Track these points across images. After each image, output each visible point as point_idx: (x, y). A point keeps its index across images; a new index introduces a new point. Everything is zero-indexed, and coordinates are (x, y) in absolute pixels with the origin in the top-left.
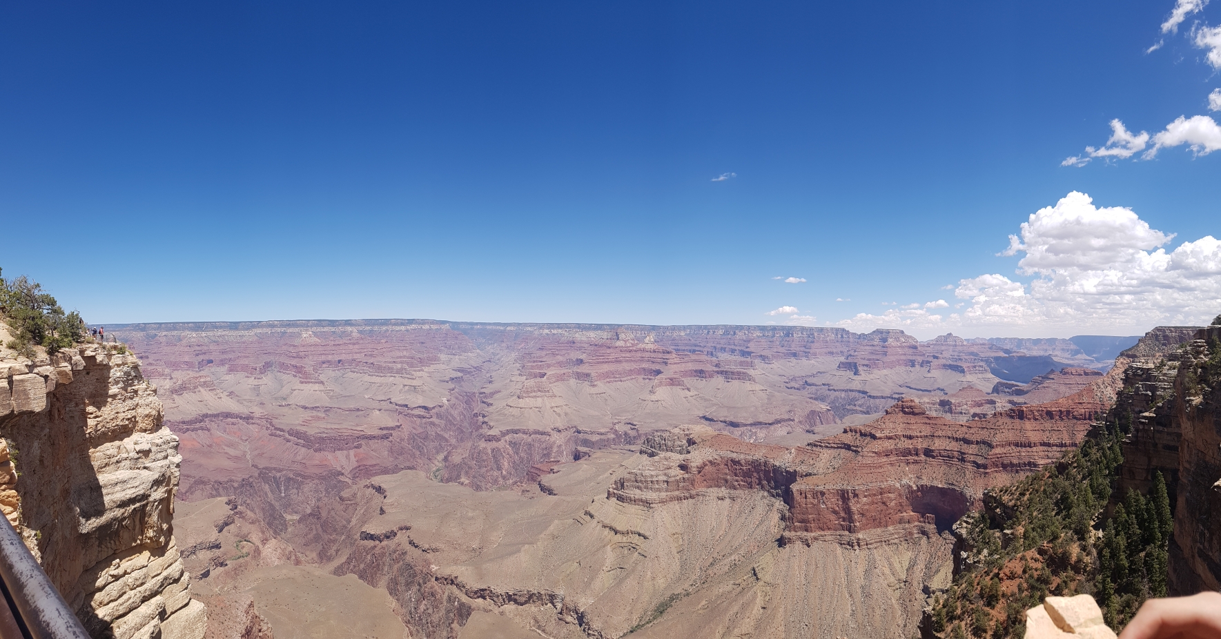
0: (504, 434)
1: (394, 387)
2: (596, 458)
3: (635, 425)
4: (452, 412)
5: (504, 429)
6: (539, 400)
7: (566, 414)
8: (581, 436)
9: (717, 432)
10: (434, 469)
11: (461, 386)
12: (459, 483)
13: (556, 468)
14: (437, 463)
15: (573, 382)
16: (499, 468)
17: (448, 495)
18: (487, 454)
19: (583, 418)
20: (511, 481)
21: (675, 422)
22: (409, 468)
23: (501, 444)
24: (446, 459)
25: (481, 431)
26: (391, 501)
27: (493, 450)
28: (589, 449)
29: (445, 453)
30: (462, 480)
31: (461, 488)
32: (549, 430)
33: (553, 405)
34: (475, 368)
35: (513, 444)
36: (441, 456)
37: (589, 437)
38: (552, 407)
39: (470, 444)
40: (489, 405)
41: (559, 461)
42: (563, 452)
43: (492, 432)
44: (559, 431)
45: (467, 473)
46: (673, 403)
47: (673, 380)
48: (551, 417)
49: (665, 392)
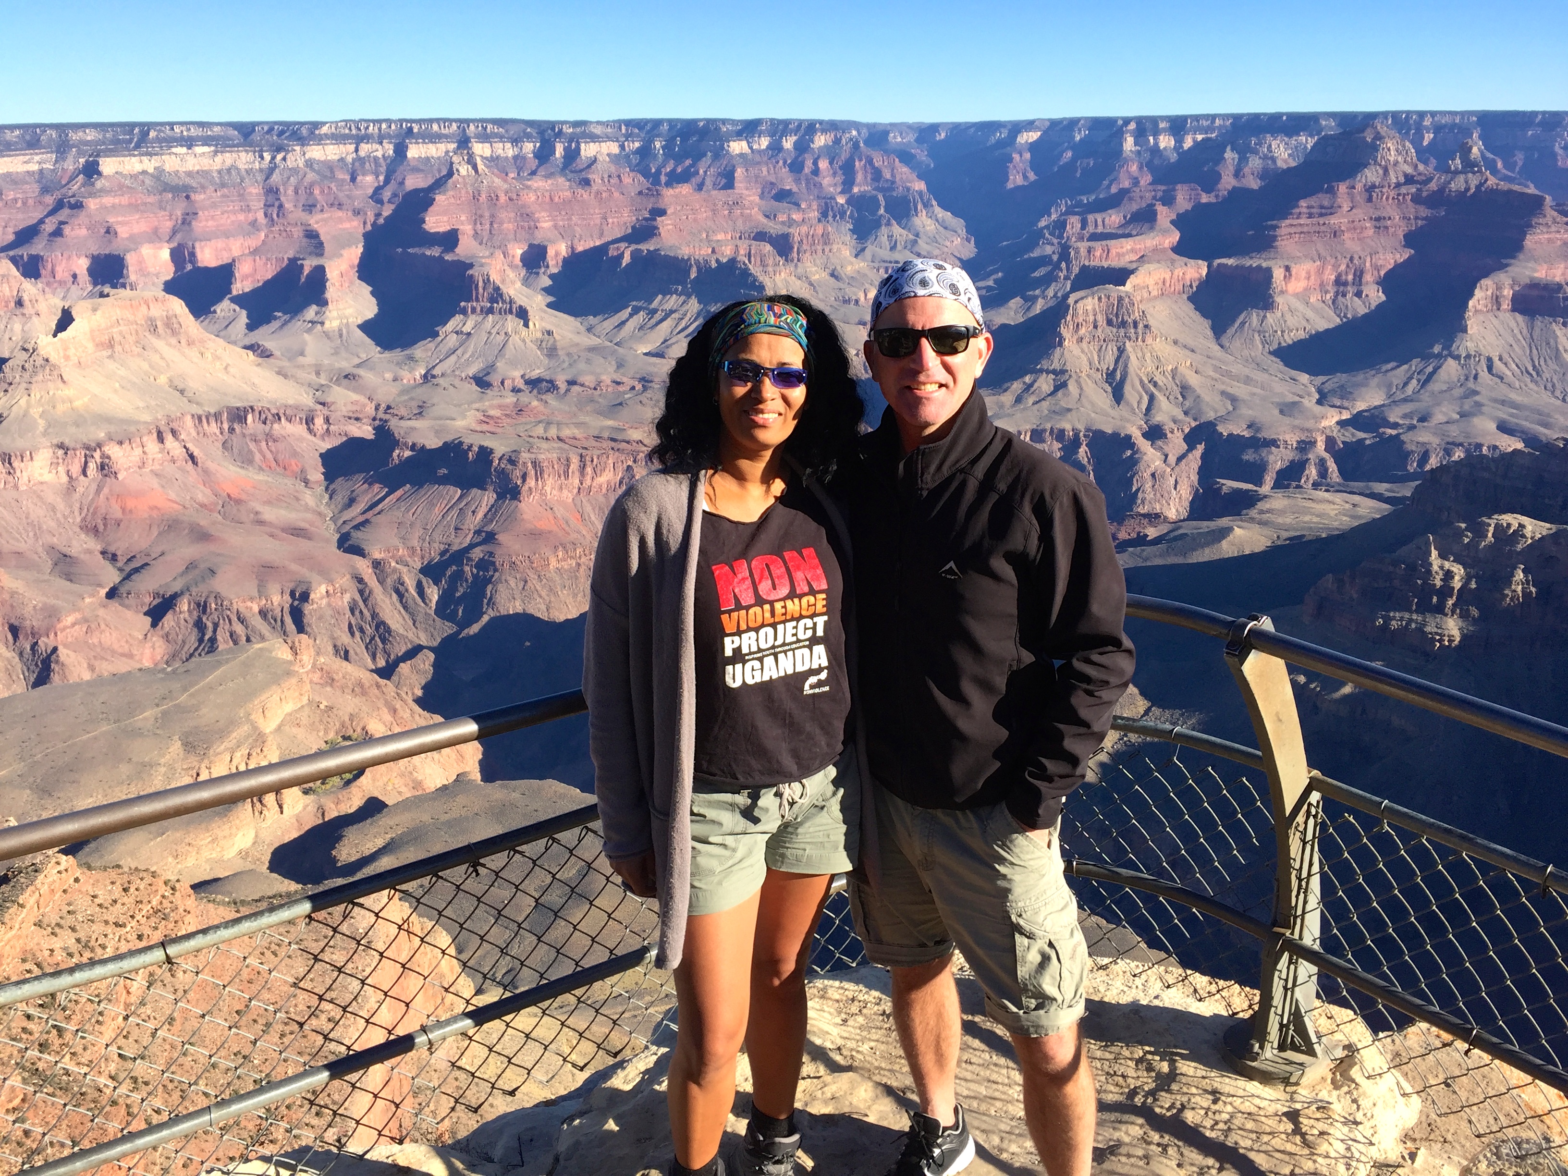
6: (1110, 348)
7: (1185, 389)
13: (1150, 533)
32: (1134, 433)
37: (1250, 453)
38: (1144, 370)
46: (1530, 369)
47: (1535, 293)
48: (1141, 397)
49: (1502, 332)
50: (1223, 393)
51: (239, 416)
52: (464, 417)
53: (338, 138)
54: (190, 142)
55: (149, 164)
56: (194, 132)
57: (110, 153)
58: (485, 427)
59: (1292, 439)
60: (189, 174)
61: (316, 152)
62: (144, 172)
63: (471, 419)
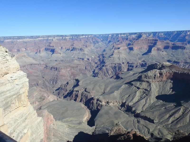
1: (80, 54)
2: (134, 70)
3: (146, 62)
4: (95, 60)
5: (109, 63)
6: (118, 55)
7: (126, 59)
9: (172, 64)
10: (91, 74)
11: (97, 52)
12: (98, 77)
15: (128, 50)
16: (108, 73)
17: (95, 80)
21: (158, 61)
23: (108, 67)
24: (94, 72)
26: (81, 82)
27: (106, 69)
28: (132, 68)
32: (121, 63)
35: (112, 67)
37: (132, 65)
38: (122, 57)
40: (105, 57)
41: (123, 71)
42: (125, 69)
43: (106, 64)
45: (100, 75)
46: (158, 56)
48: (122, 60)
49: (155, 52)
50: (129, 59)
51: (31, 65)
53: (42, 37)
54: (27, 38)
55: (23, 40)
56: (27, 37)
57: (18, 39)
59: (136, 63)
60: (27, 41)
61: (39, 39)
62: (22, 41)
63: (55, 64)
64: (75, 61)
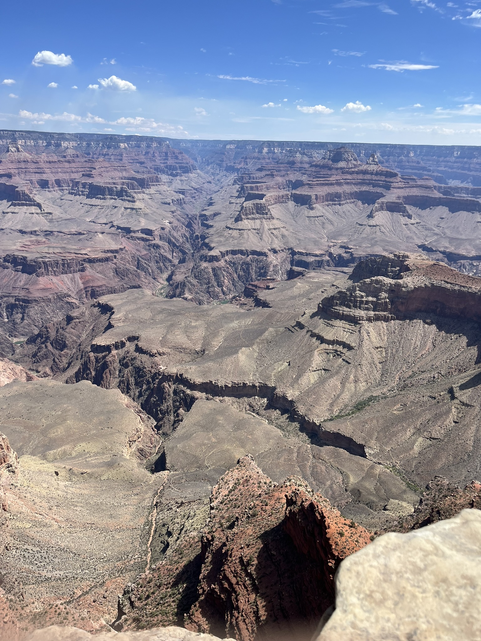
0: (223, 255)
1: (116, 210)
2: (310, 277)
3: (351, 249)
4: (175, 234)
5: (223, 249)
6: (258, 221)
7: (283, 236)
8: (296, 257)
9: (434, 262)
10: (160, 286)
11: (183, 208)
12: (183, 298)
13: (271, 285)
14: (162, 282)
15: (291, 204)
16: (220, 285)
17: (173, 308)
18: (208, 273)
19: (299, 240)
20: (231, 296)
21: (391, 248)
22: (134, 287)
23: (222, 263)
24: (169, 279)
25: (202, 252)
26: (118, 316)
27: (214, 269)
28: (304, 269)
29: (169, 272)
30: (185, 296)
31: (185, 302)
32: (267, 251)
33: (271, 227)
34: (194, 189)
35: (233, 264)
36: (165, 275)
37: (304, 258)
38: (270, 229)
39: (191, 265)
40: (209, 227)
41: (274, 279)
42: (278, 272)
43: (213, 253)
44: (275, 251)
45: (190, 290)
46: (393, 230)
47: (393, 205)
48: (269, 239)
49: (384, 218)
50: (296, 238)
52: (15, 245)
58: (24, 249)
59: (318, 253)
63: (18, 246)
64: (100, 235)
